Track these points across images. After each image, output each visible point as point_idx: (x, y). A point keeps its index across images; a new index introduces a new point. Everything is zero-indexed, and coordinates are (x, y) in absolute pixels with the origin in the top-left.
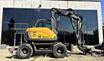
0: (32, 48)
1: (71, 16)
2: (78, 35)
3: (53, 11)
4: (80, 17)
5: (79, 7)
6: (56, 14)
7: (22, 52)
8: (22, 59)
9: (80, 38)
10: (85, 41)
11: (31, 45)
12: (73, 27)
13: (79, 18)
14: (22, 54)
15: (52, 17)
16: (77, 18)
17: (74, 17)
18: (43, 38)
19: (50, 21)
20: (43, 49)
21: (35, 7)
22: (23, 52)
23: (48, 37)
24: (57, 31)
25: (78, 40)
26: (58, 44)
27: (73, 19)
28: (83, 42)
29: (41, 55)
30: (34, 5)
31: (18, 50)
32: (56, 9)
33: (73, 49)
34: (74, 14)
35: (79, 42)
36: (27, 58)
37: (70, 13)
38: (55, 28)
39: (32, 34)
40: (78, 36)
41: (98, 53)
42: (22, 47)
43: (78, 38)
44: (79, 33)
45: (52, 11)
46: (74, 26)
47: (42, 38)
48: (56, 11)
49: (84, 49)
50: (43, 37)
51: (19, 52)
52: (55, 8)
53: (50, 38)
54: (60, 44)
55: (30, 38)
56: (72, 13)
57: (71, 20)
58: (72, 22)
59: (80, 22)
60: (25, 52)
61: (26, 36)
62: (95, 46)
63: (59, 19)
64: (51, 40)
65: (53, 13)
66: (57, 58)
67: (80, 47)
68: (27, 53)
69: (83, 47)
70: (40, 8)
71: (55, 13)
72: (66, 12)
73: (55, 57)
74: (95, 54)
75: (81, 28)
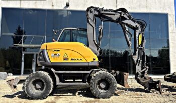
0: (51, 80)
1: (124, 21)
2: (137, 56)
3: (91, 12)
5: (136, 8)
6: (96, 18)
7: (32, 86)
8: (32, 99)
9: (140, 61)
10: (148, 67)
11: (49, 75)
12: (128, 42)
13: (139, 26)
14: (34, 91)
15: (89, 23)
16: (135, 26)
17: (129, 23)
18: (72, 61)
19: (86, 30)
20: (72, 80)
21: (59, 6)
22: (36, 88)
23: (81, 60)
24: (98, 50)
25: (137, 66)
26: (100, 73)
27: (127, 27)
28: (145, 69)
29: (68, 93)
30: (57, 2)
31: (26, 83)
32: (96, 9)
33: (127, 81)
34: (130, 18)
35: (138, 68)
36: (42, 97)
37: (122, 15)
38: (95, 43)
39: (51, 54)
40: (135, 58)
41: (171, 89)
42: (33, 77)
43: (135, 61)
44: (137, 52)
45: (89, 13)
46: (128, 39)
47: (70, 61)
48: (95, 11)
49: (147, 81)
50: (72, 59)
51: (27, 86)
52: (95, 7)
53: (84, 61)
54: (103, 72)
55: (49, 61)
56: (125, 16)
57: (124, 29)
58: (125, 33)
59: (139, 33)
60: (38, 86)
61: (41, 58)
62: (165, 77)
63: (102, 27)
64: (86, 64)
65: (90, 15)
66: (98, 98)
67: (139, 78)
68: (42, 89)
69: (145, 78)
70: (68, 8)
71: (95, 15)
72: (114, 14)
73: (94, 97)
74: (167, 90)
75: (142, 44)
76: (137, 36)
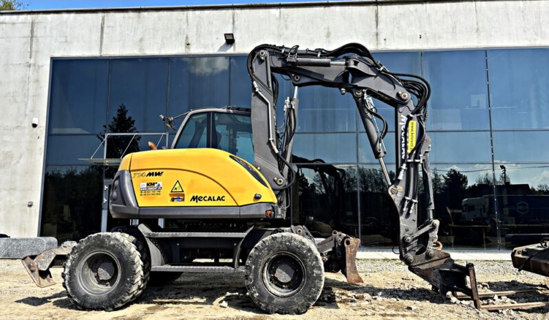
1: (360, 84)
2: (401, 188)
3: (261, 61)
4: (408, 86)
6: (277, 75)
7: (89, 272)
9: (411, 203)
10: (437, 222)
11: (136, 243)
12: (374, 146)
13: (406, 95)
14: (92, 286)
15: (257, 94)
16: (394, 96)
17: (376, 89)
19: (247, 113)
22: (97, 277)
24: (281, 168)
25: (402, 218)
27: (369, 100)
28: (428, 228)
29: (194, 296)
31: (69, 264)
32: (274, 50)
34: (379, 73)
35: (408, 226)
37: (352, 65)
38: (273, 151)
40: (397, 194)
42: (88, 248)
43: (397, 203)
44: (401, 176)
45: (255, 64)
46: (375, 136)
48: (275, 58)
49: (434, 264)
50: (194, 198)
51: (71, 272)
52: (274, 47)
54: (296, 236)
55: (134, 204)
56: (362, 67)
57: (361, 105)
58: (364, 117)
59: (409, 118)
60: (104, 274)
61: (115, 194)
63: (295, 105)
65: (259, 70)
67: (411, 256)
69: (428, 257)
71: (273, 69)
72: (328, 65)
75: (418, 148)
76: (402, 125)
